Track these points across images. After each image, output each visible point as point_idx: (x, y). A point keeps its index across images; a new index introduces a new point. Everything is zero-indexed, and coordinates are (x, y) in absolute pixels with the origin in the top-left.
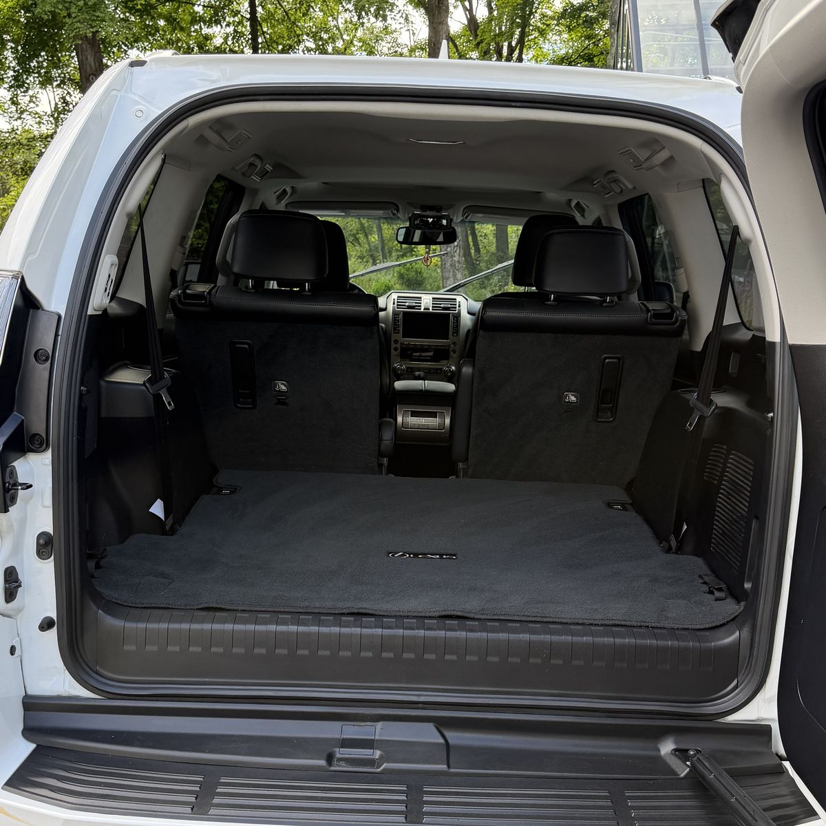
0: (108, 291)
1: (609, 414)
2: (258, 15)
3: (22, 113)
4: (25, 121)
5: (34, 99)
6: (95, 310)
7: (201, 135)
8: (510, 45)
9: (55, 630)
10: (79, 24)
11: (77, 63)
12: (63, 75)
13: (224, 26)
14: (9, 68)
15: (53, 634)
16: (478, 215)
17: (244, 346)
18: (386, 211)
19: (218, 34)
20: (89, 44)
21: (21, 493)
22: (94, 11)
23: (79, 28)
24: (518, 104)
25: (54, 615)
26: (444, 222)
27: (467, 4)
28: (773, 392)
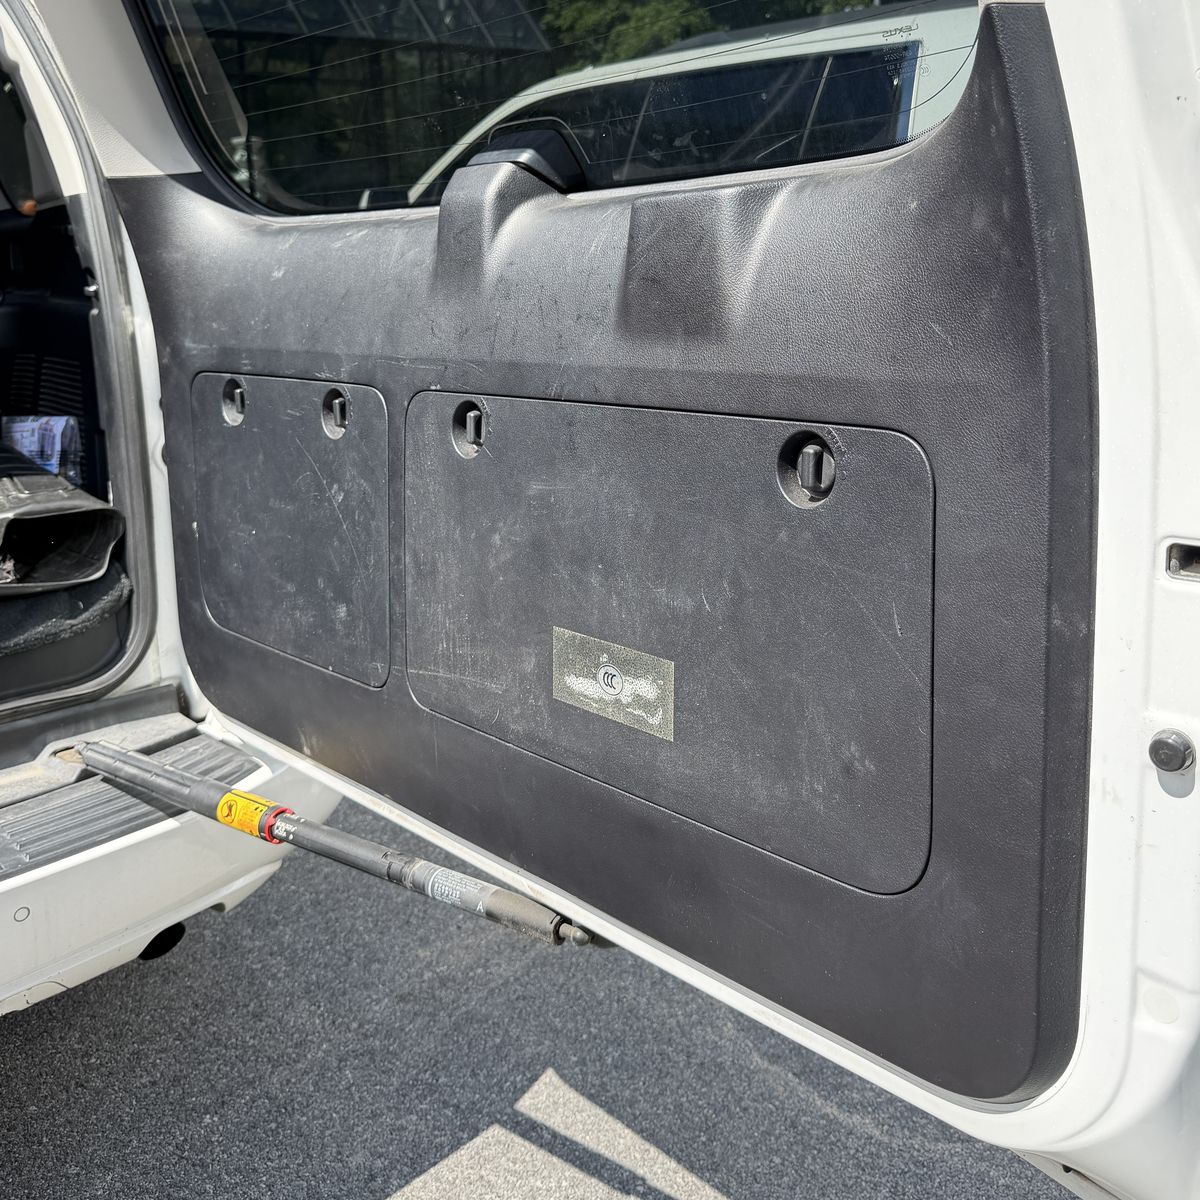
28: (89, 256)
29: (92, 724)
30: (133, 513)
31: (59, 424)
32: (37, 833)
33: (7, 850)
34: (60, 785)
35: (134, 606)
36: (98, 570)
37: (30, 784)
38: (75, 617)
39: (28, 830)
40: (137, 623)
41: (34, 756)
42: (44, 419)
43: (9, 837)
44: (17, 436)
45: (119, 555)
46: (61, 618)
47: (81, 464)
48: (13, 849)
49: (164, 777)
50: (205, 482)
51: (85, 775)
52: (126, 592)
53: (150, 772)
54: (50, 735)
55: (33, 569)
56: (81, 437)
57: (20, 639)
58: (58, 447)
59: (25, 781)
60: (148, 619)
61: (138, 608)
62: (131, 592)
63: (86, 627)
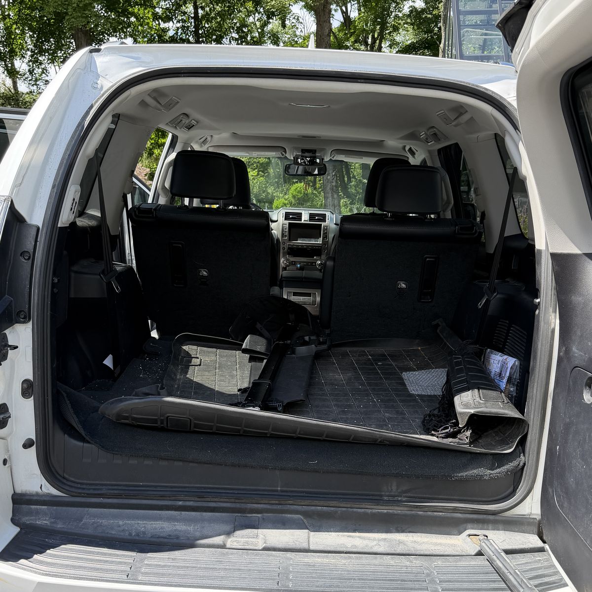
0: (73, 210)
1: (429, 297)
2: (200, 15)
3: (36, 80)
4: (39, 86)
5: (45, 71)
6: (63, 224)
7: (143, 100)
8: (373, 36)
9: (34, 448)
10: (73, 20)
11: (75, 47)
12: (65, 55)
13: (175, 22)
14: (28, 49)
15: (33, 450)
16: (342, 156)
17: (179, 245)
18: (278, 153)
19: (172, 27)
20: (83, 33)
21: (10, 352)
22: (84, 10)
23: (73, 22)
24: (362, 81)
25: (34, 438)
26: (318, 161)
27: (344, 8)
28: (540, 284)
29: (490, 526)
30: (533, 423)
31: (511, 361)
32: (449, 577)
33: (433, 580)
34: (467, 554)
35: (524, 472)
36: (510, 448)
37: (453, 548)
38: (493, 470)
39: (445, 574)
40: (524, 482)
41: (460, 533)
42: (506, 357)
43: (436, 574)
44: (492, 361)
45: (523, 442)
46: (486, 468)
47: (517, 386)
48: (435, 581)
49: (513, 576)
50: (567, 427)
51: (480, 554)
52: (521, 464)
53: (508, 570)
54: (469, 525)
55: (480, 437)
56: (520, 371)
57: (464, 474)
58: (508, 374)
59: (452, 545)
60: (530, 482)
61: (526, 474)
62: (525, 464)
63: (498, 476)
